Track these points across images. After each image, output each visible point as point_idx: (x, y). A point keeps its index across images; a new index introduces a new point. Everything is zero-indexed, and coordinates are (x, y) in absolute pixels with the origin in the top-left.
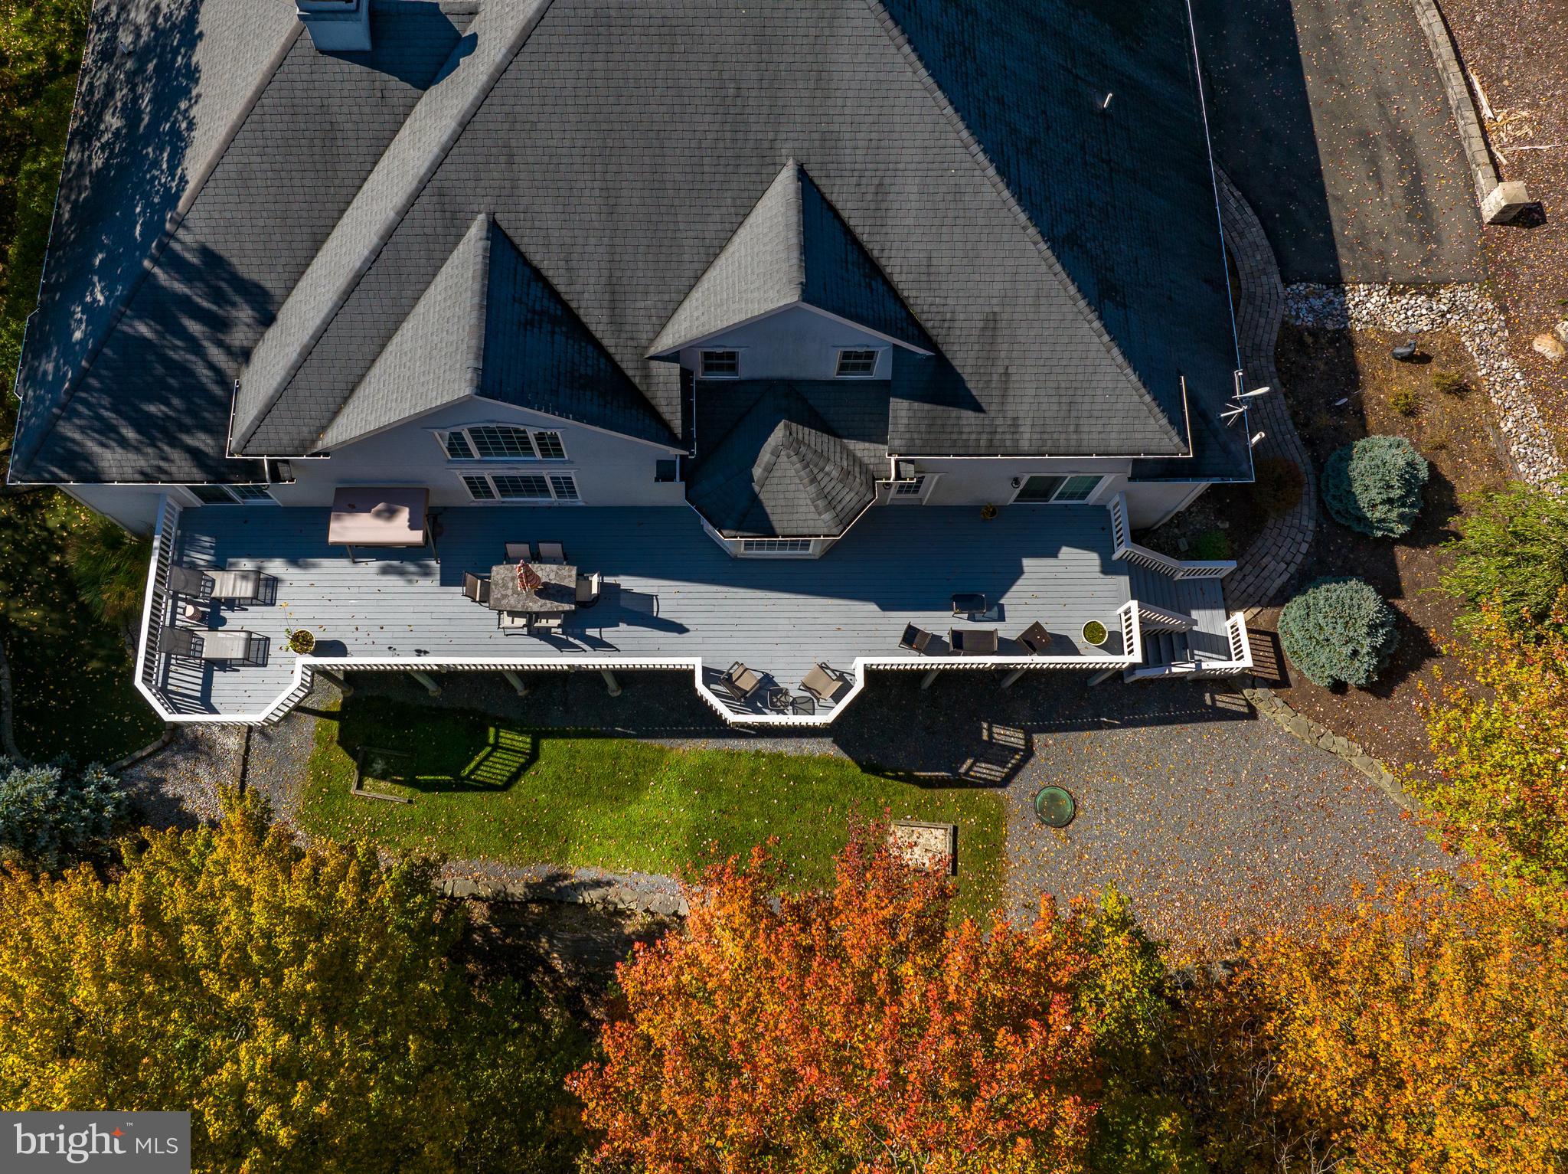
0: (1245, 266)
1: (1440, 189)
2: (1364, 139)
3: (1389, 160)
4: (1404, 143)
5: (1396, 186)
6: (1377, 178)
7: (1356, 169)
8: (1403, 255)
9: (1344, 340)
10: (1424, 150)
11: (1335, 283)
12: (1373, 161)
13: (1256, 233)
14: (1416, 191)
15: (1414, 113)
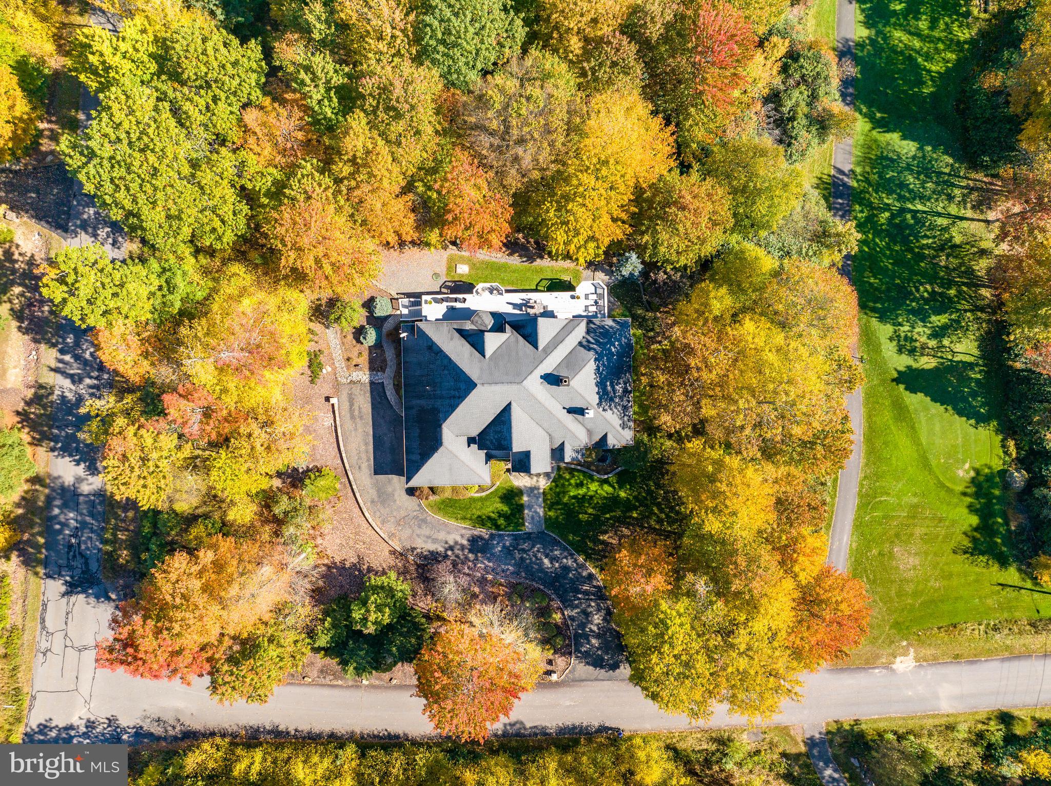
0: (391, 386)
1: (346, 405)
2: (361, 418)
3: (356, 413)
4: (353, 417)
5: (356, 407)
6: (360, 408)
7: (364, 410)
8: (356, 390)
9: (372, 368)
10: (348, 415)
11: (372, 383)
12: (360, 412)
13: (388, 393)
14: (352, 405)
15: (349, 425)
